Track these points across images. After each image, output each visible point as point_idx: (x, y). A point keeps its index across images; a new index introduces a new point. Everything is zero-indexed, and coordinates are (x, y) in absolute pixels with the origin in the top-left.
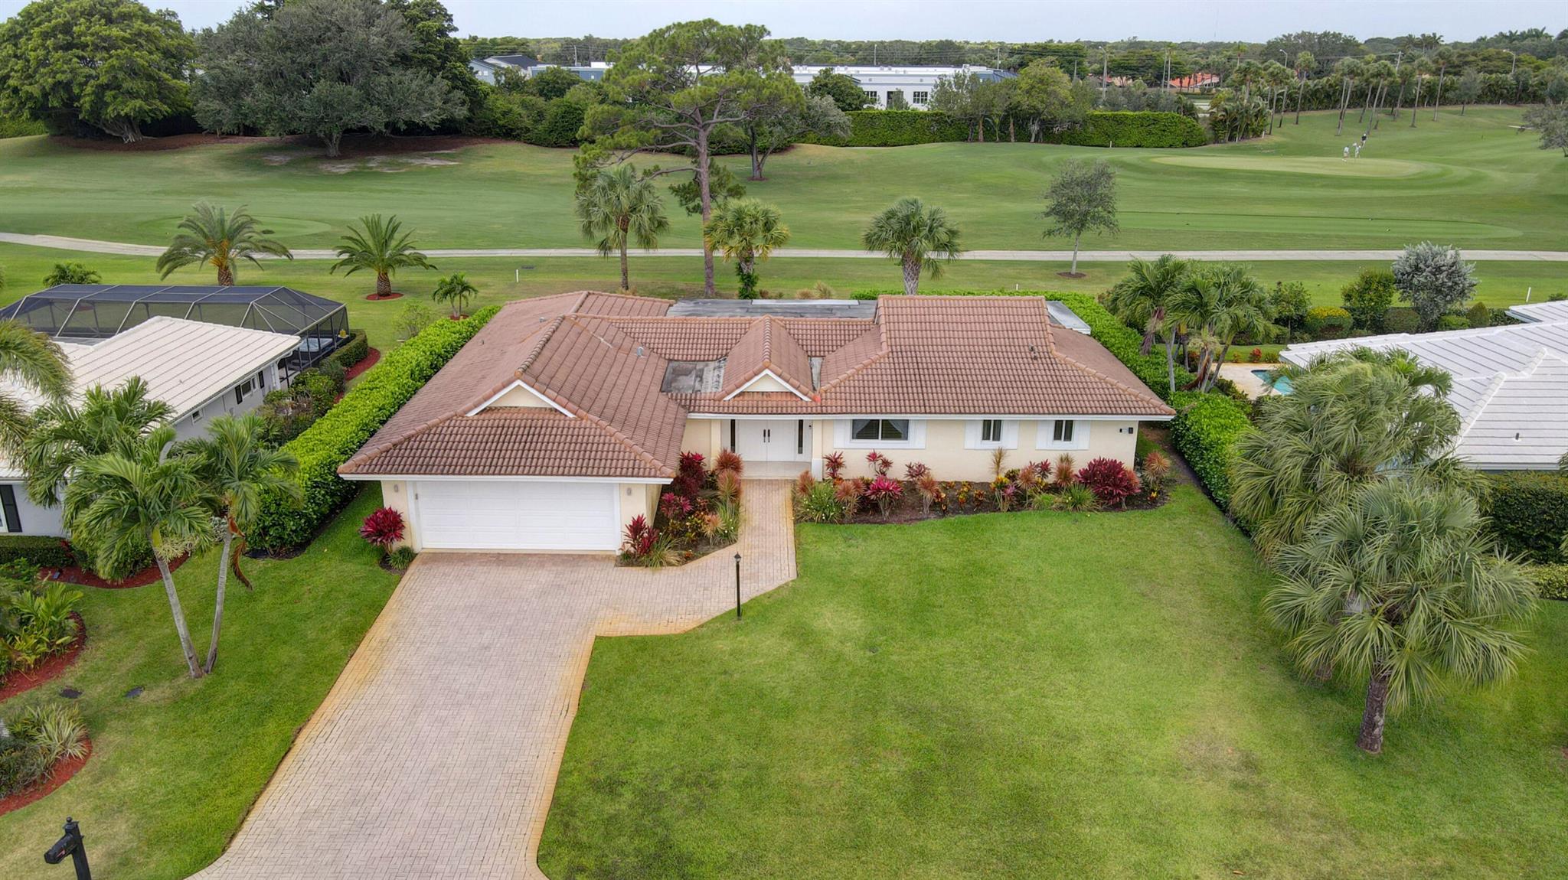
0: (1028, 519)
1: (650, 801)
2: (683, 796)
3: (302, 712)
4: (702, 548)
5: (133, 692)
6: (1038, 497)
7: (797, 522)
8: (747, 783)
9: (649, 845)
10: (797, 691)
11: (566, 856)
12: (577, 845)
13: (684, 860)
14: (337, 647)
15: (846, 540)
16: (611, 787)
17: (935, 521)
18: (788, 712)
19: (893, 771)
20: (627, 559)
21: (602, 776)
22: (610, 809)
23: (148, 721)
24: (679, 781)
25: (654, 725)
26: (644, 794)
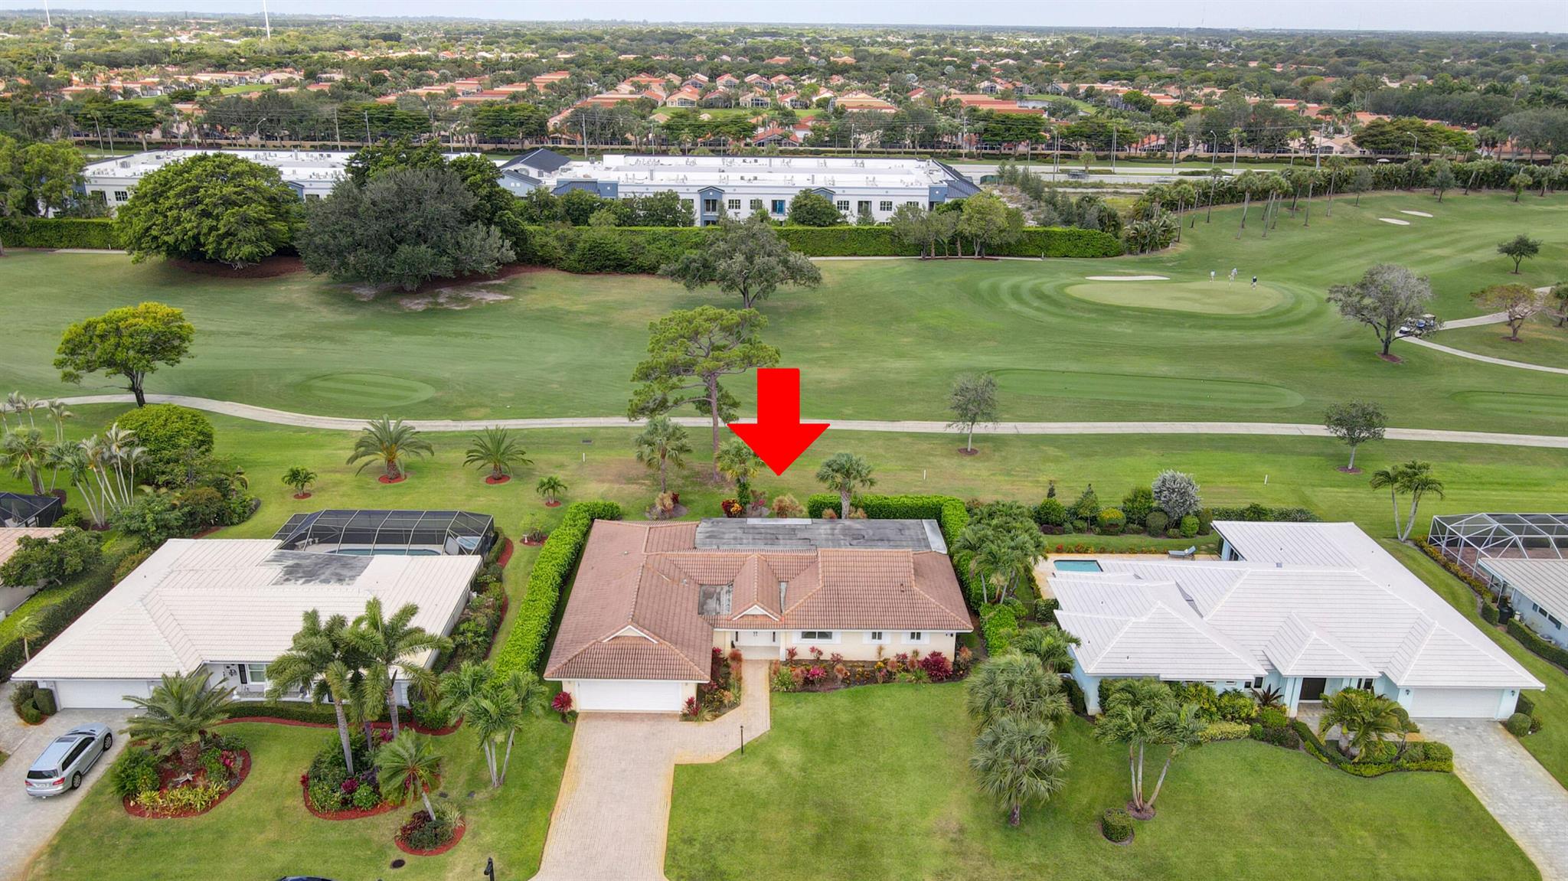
0: (893, 689)
1: (707, 848)
2: (720, 845)
3: (550, 804)
4: (723, 710)
5: (471, 794)
6: (899, 675)
7: (771, 691)
8: (747, 840)
9: (708, 867)
10: (769, 794)
11: (676, 871)
12: (680, 867)
13: (724, 873)
14: (555, 770)
15: (796, 703)
16: (690, 841)
17: (843, 690)
18: (765, 805)
19: (809, 834)
20: (685, 717)
21: (686, 836)
22: (691, 852)
23: (483, 809)
24: (719, 838)
25: (706, 811)
26: (703, 844)
